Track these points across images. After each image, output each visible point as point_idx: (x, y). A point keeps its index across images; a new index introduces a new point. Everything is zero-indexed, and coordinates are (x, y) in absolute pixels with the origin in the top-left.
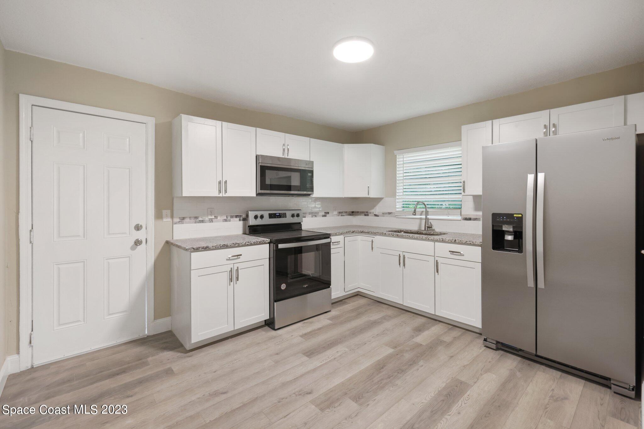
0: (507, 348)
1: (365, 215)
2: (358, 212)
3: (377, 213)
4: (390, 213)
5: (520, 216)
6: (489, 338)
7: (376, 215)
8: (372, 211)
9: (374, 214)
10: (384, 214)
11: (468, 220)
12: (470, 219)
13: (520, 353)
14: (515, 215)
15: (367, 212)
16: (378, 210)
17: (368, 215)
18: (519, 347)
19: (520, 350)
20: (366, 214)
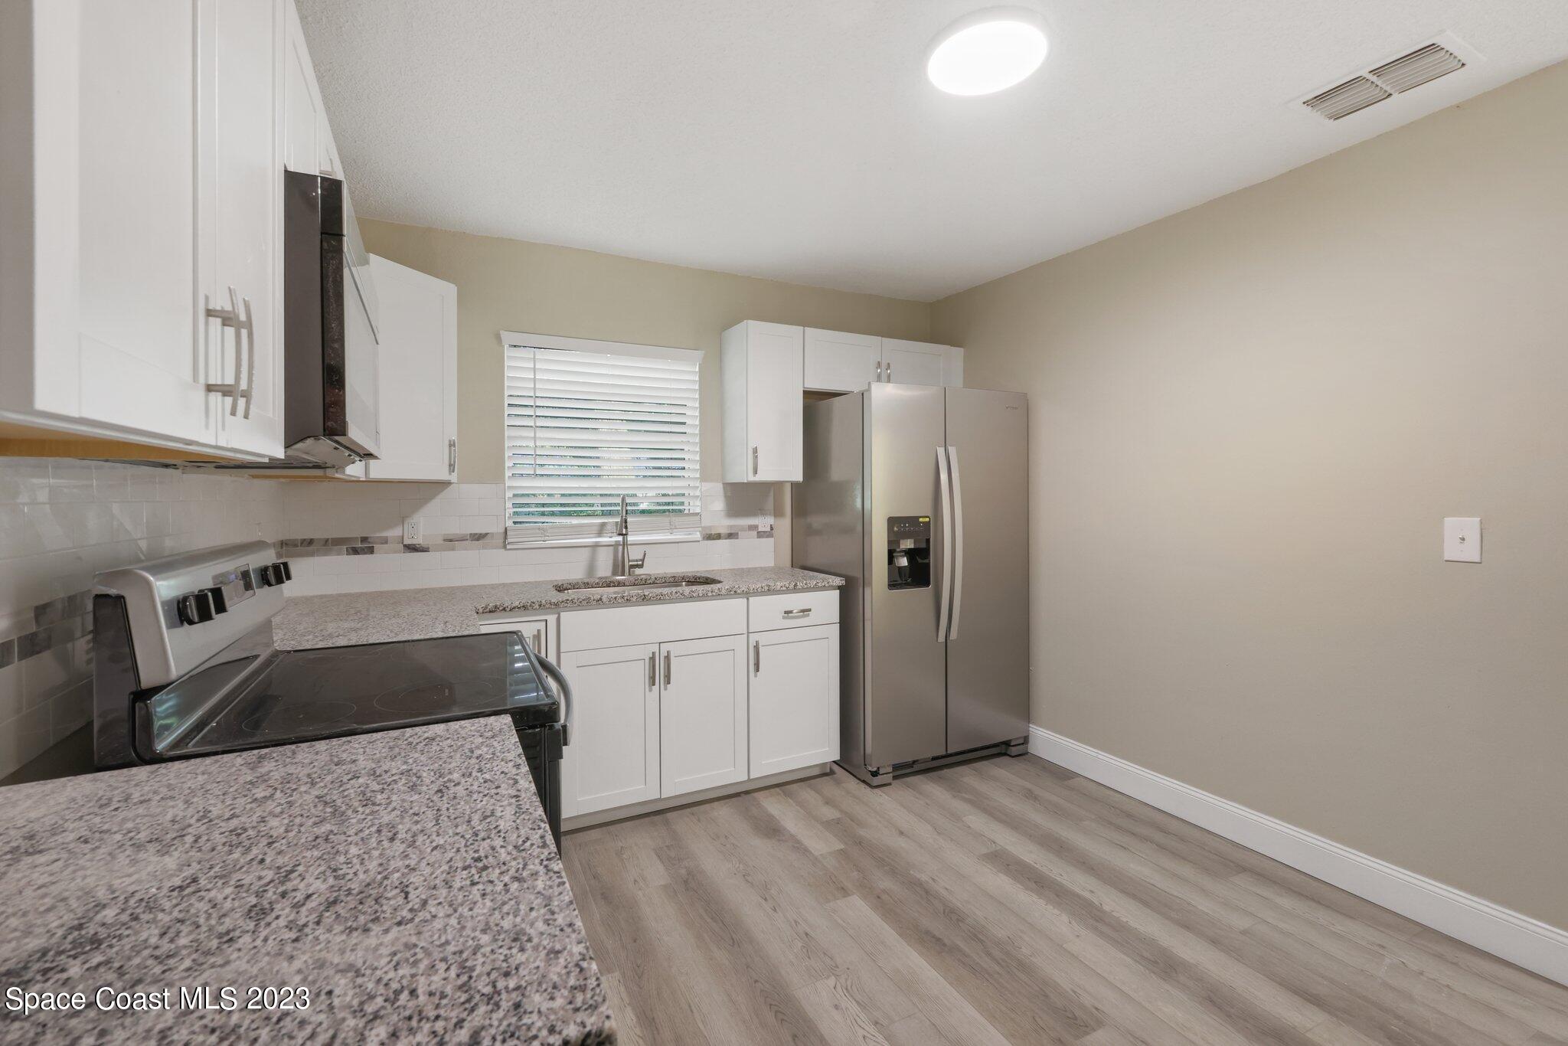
0: (902, 769)
1: (355, 551)
2: (311, 542)
3: (418, 541)
4: (478, 537)
5: (927, 519)
6: (884, 767)
7: (412, 548)
8: (394, 533)
9: (405, 546)
10: (451, 541)
11: (714, 539)
12: (718, 537)
13: (916, 767)
14: (921, 520)
15: (364, 539)
16: (424, 525)
17: (371, 551)
18: (910, 760)
19: (914, 762)
20: (362, 547)
